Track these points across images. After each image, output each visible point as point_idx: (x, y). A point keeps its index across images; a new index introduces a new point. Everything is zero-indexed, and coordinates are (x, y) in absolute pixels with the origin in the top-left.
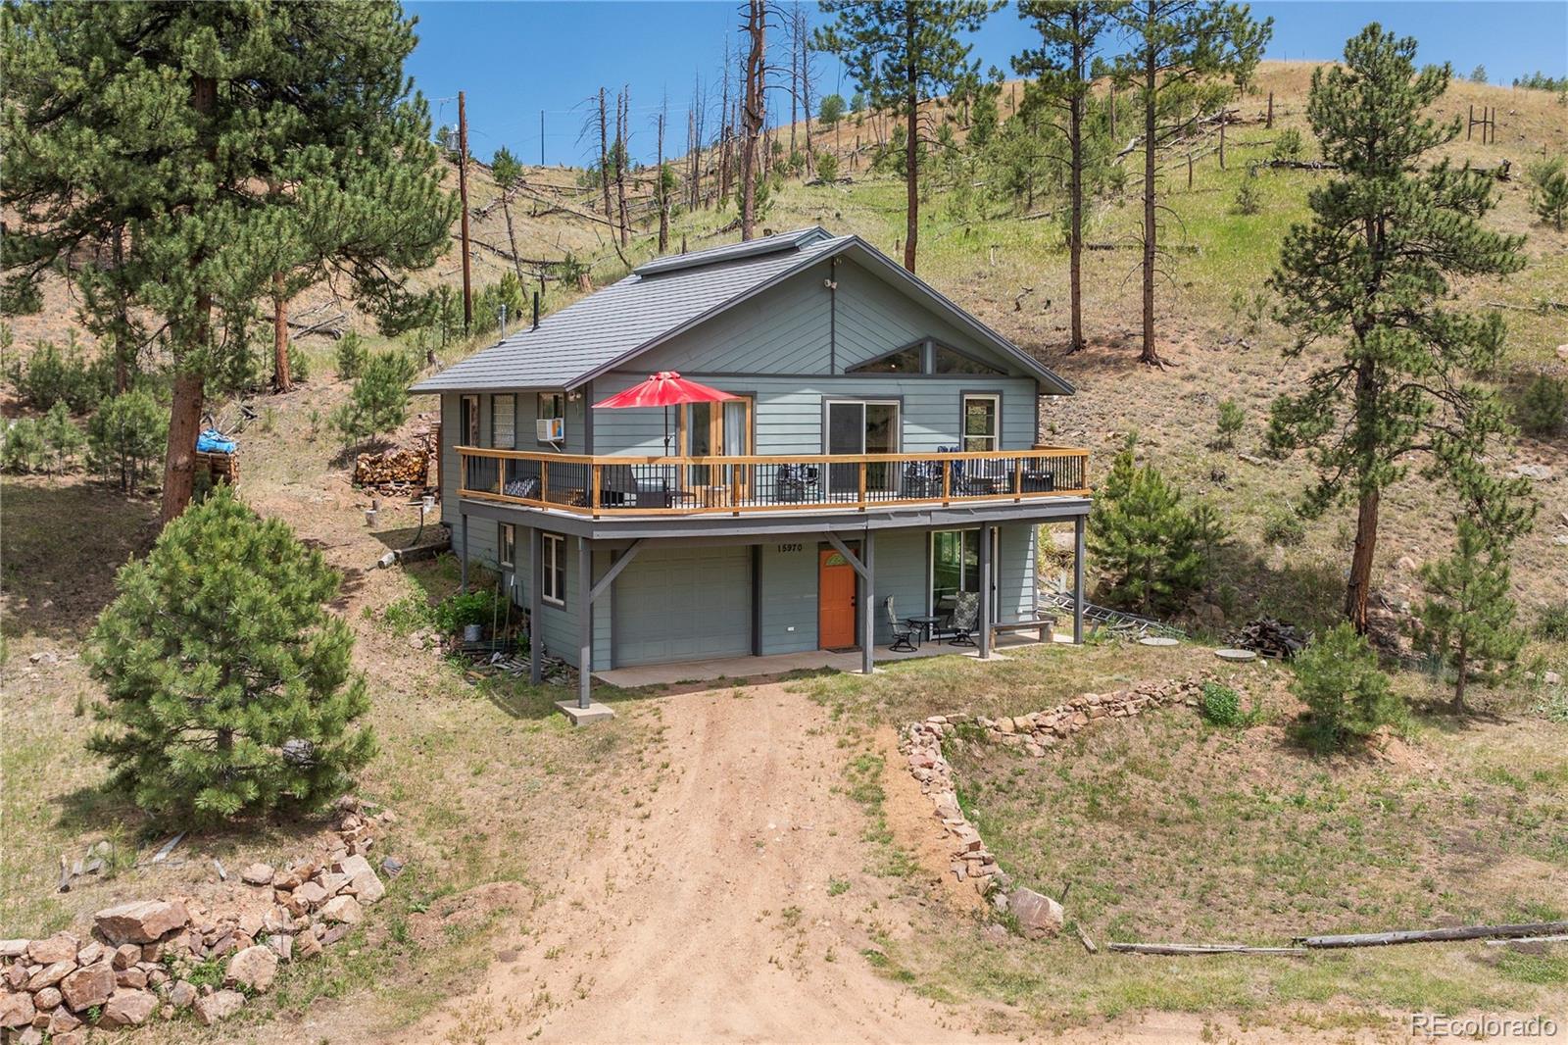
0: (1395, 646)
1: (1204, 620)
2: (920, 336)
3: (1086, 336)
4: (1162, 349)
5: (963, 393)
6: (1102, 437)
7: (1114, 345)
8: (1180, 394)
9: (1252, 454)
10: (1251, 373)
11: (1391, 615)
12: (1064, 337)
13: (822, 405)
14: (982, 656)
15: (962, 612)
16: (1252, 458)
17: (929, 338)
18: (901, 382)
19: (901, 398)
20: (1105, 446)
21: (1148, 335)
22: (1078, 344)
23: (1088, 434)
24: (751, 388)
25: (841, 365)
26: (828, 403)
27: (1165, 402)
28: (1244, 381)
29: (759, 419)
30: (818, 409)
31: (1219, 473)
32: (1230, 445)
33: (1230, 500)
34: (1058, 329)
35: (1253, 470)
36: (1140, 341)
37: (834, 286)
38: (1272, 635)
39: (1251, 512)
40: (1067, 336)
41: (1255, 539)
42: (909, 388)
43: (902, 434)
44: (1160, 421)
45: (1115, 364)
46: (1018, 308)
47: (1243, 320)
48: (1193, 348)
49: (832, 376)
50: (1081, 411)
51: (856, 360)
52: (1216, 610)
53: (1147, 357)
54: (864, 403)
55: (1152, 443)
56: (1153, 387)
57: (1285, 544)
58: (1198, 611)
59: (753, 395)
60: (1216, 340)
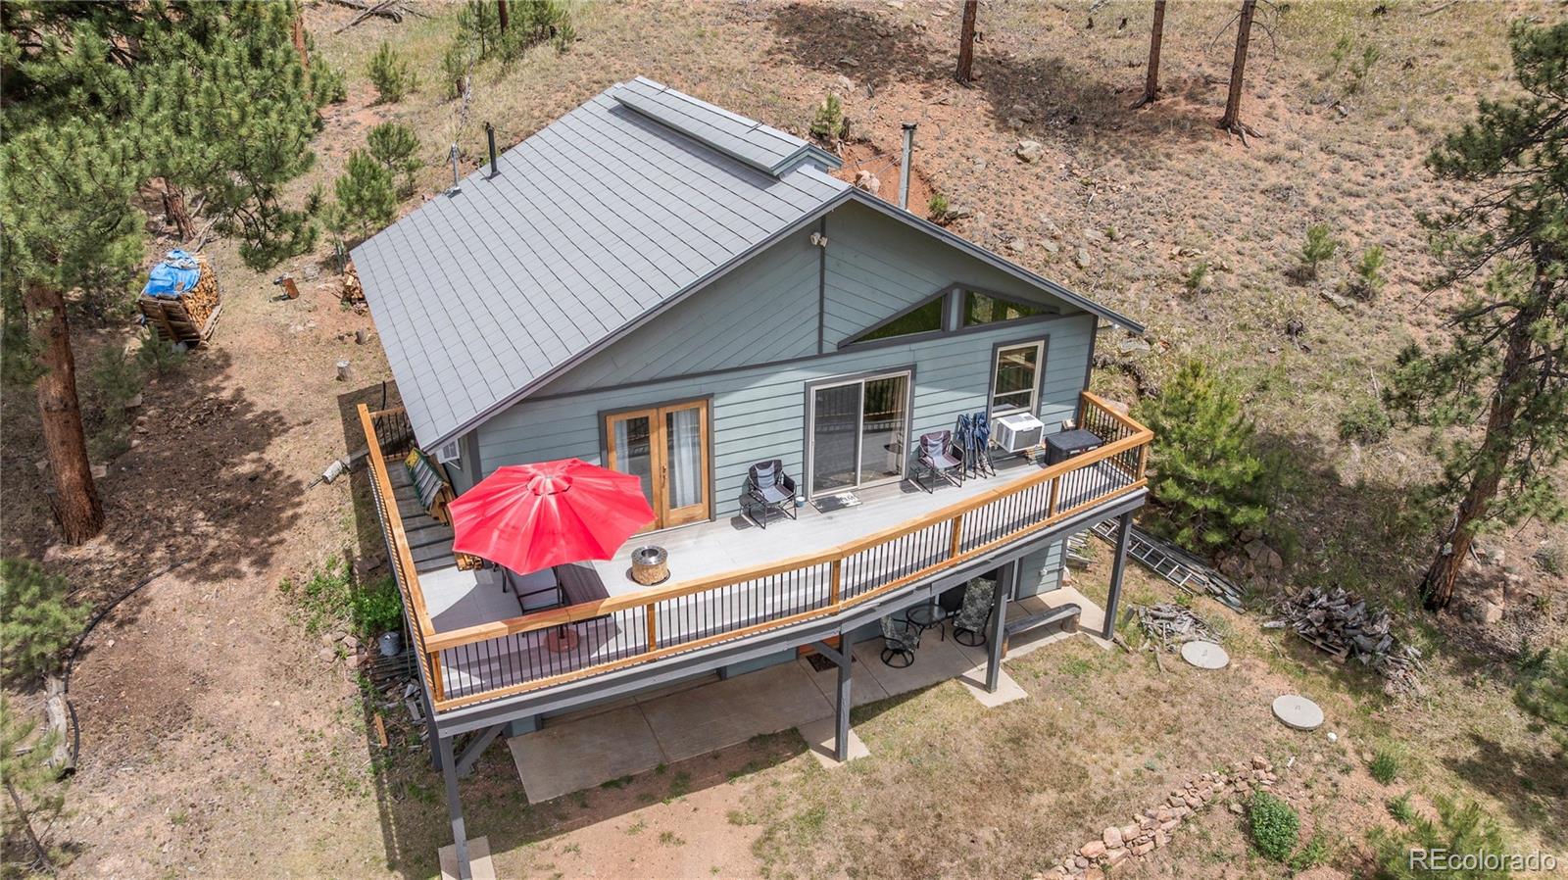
0: (1480, 621)
1: (1257, 568)
2: (942, 283)
3: (1162, 80)
4: (1250, 112)
5: (996, 346)
6: (1166, 250)
7: (1192, 97)
8: (1262, 186)
9: (1337, 290)
10: (1348, 157)
11: (1479, 568)
12: (1136, 77)
13: (806, 393)
14: (988, 686)
16: (1336, 298)
17: (956, 285)
18: (914, 346)
19: (913, 367)
20: (1167, 265)
21: (1236, 84)
22: (1152, 94)
23: (1150, 245)
24: (706, 391)
25: (832, 339)
26: (814, 389)
27: (1242, 198)
28: (1336, 171)
29: (718, 425)
30: (800, 399)
31: (1296, 326)
32: (1312, 275)
33: (1306, 369)
34: (1131, 65)
35: (1338, 318)
36: (1222, 93)
37: (824, 242)
38: (1338, 625)
39: (1328, 389)
40: (1140, 78)
41: (1329, 432)
42: (924, 351)
43: (913, 396)
44: (1236, 229)
45: (1190, 128)
46: (1090, 26)
47: (1344, 74)
48: (1281, 112)
49: (821, 355)
50: (1147, 206)
51: (851, 330)
52: (1275, 559)
53: (1228, 124)
54: (863, 381)
55: (1222, 268)
56: (1231, 172)
57: (1363, 442)
58: (1253, 555)
59: (707, 398)
60: (1310, 98)
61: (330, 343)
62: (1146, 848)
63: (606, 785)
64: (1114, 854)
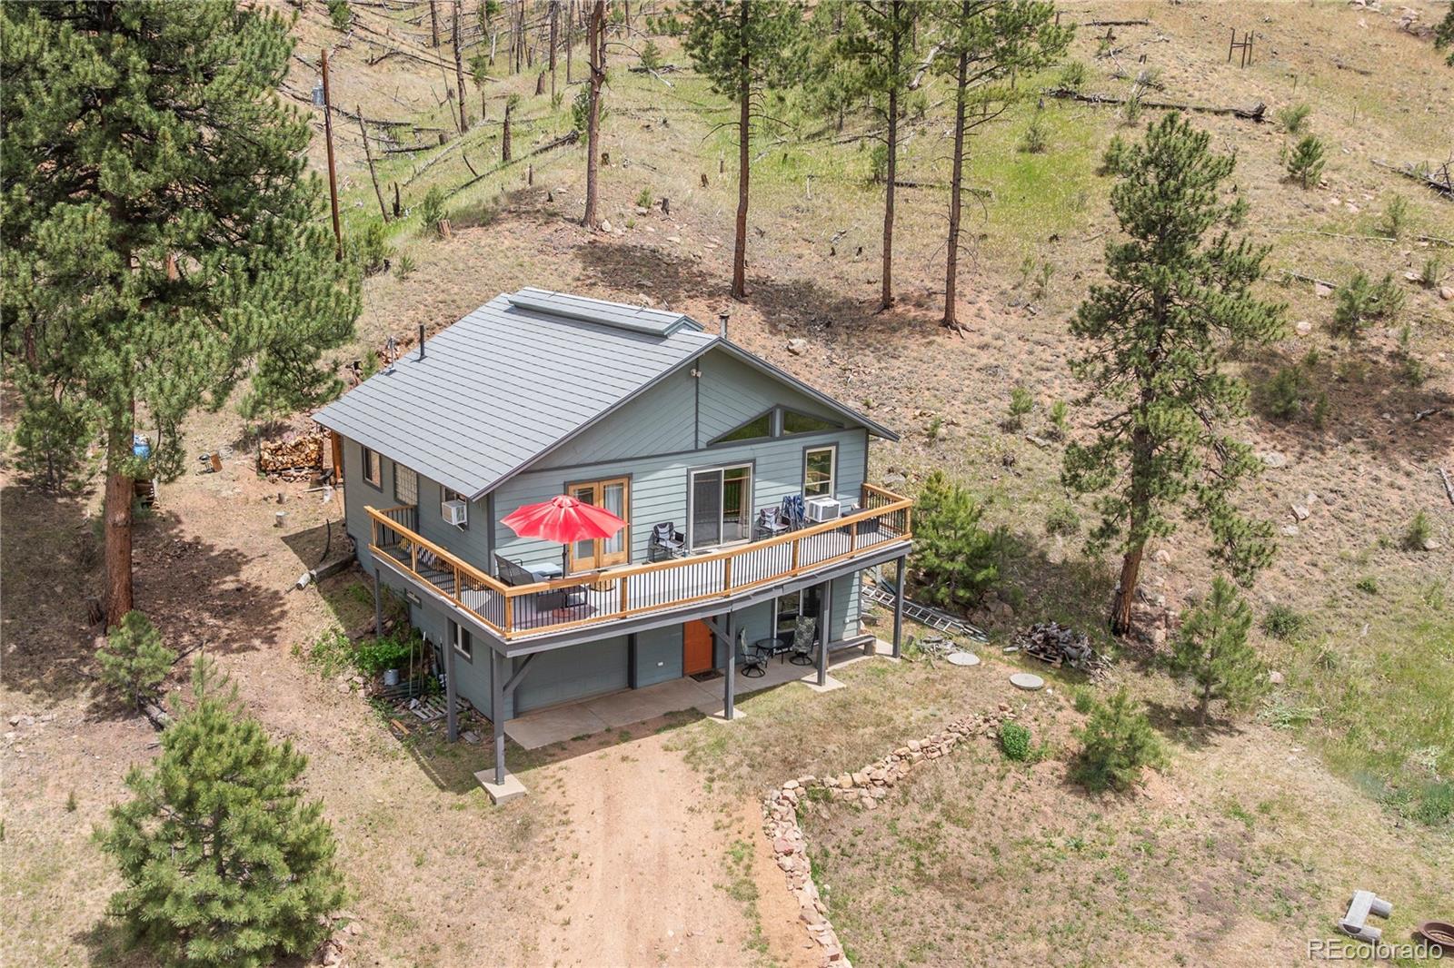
0: (1151, 641)
1: (996, 617)
2: (770, 405)
3: (895, 292)
4: (963, 313)
5: (805, 448)
6: (910, 413)
7: (919, 305)
8: (977, 366)
9: (1038, 435)
10: (1038, 343)
11: (1149, 609)
12: (873, 293)
13: (688, 476)
14: (820, 682)
15: (801, 634)
16: (1037, 440)
17: (778, 406)
18: (754, 446)
19: (754, 461)
20: (912, 424)
21: (950, 293)
22: (887, 303)
23: (898, 410)
24: (628, 471)
25: (704, 439)
26: (693, 473)
27: (964, 375)
28: (1031, 353)
29: (635, 496)
30: (684, 480)
31: (1010, 459)
32: (1019, 426)
33: (1019, 488)
34: (869, 282)
35: (1039, 453)
36: (941, 300)
37: (699, 374)
38: (1054, 642)
39: (1036, 500)
40: (877, 292)
41: (1038, 529)
42: (759, 451)
43: (754, 490)
44: (960, 396)
45: (919, 327)
46: (833, 254)
47: (1031, 283)
48: (987, 312)
49: (697, 450)
50: (893, 383)
51: (716, 434)
52: (1008, 609)
53: (948, 323)
54: (722, 469)
55: (953, 423)
56: (953, 357)
57: (1064, 534)
58: (992, 608)
59: (629, 477)
60: (1008, 303)
61: (258, 503)
62: (936, 755)
63: (574, 739)
64: (916, 755)
